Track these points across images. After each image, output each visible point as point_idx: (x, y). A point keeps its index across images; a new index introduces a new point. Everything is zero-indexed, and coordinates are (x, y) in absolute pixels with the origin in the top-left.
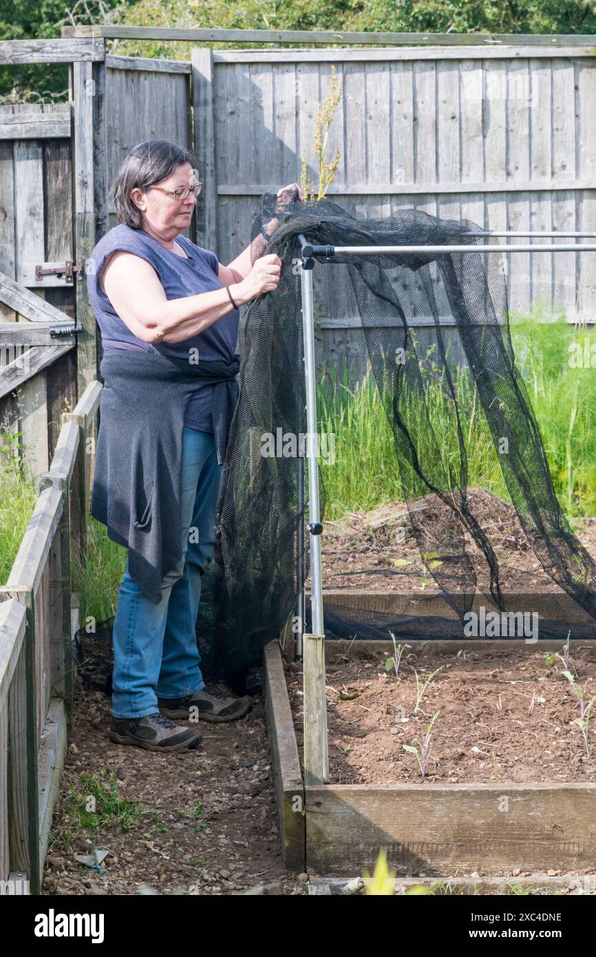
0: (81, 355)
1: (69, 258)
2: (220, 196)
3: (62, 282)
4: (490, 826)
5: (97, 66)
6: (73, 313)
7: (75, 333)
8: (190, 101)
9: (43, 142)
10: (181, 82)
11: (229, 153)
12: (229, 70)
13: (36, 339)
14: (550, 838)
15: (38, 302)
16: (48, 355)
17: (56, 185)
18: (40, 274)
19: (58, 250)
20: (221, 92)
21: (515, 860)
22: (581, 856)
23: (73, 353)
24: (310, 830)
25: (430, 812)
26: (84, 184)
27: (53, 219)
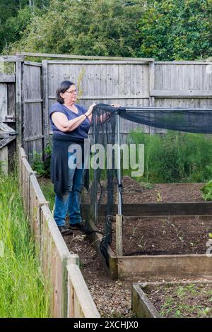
0: (17, 140)
1: (14, 114)
2: (49, 99)
3: (12, 121)
4: (167, 267)
5: (22, 63)
6: (15, 129)
7: (16, 135)
8: (42, 74)
9: (7, 83)
10: (39, 68)
11: (52, 88)
12: (52, 66)
13: (5, 136)
14: (184, 270)
15: (6, 126)
16: (8, 141)
17: (11, 95)
18: (6, 118)
19: (11, 112)
20: (50, 71)
21: (174, 276)
22: (191, 275)
23: (15, 140)
24: (119, 269)
25: (151, 263)
26: (19, 95)
27: (10, 104)
